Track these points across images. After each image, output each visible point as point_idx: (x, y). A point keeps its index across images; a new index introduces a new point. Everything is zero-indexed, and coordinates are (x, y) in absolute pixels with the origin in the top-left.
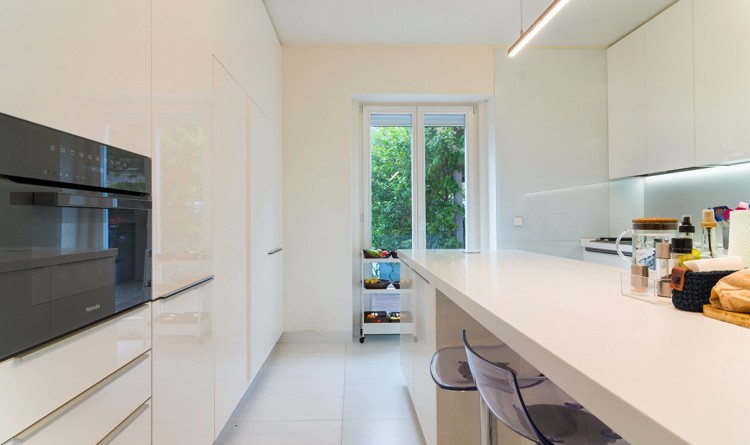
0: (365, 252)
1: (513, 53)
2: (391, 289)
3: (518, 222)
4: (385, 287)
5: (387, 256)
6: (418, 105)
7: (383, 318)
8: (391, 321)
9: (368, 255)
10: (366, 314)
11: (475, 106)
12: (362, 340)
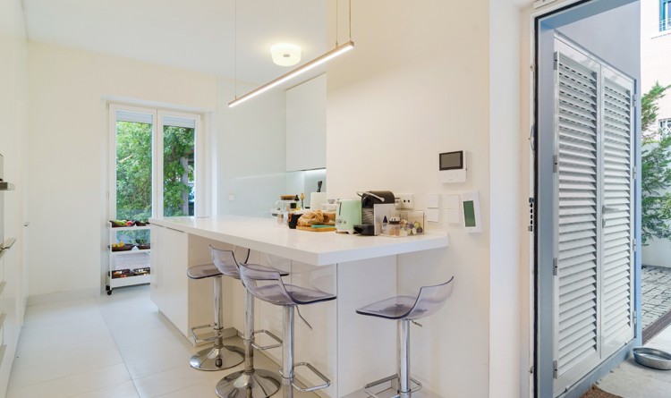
0: (113, 222)
1: (231, 106)
2: (135, 250)
3: (232, 198)
4: (130, 249)
5: (132, 225)
6: (157, 109)
7: (127, 273)
8: (135, 275)
9: (115, 225)
10: (113, 272)
11: (202, 115)
12: (109, 293)
